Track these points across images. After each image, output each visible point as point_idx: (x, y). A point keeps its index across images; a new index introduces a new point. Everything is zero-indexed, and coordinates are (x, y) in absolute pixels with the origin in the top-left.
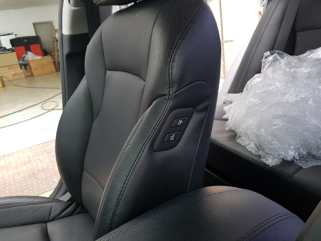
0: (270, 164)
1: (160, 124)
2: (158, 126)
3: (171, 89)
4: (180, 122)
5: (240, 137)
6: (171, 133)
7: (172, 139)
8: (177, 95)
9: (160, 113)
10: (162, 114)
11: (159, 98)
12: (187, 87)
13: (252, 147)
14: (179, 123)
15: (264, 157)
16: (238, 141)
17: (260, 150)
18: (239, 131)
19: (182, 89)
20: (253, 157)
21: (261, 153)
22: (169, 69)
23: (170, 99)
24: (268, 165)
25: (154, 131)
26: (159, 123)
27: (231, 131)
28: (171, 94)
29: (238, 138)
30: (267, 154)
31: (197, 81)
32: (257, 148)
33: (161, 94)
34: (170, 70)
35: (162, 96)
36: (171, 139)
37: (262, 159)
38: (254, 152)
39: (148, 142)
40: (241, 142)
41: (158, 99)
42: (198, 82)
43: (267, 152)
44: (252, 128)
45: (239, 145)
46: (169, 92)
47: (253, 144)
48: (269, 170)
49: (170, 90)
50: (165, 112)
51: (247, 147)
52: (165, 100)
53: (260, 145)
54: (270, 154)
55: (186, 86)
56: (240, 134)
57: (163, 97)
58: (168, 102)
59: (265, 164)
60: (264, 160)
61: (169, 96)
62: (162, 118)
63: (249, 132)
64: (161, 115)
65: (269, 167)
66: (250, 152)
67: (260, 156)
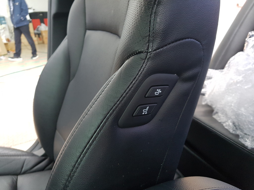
0: (249, 146)
1: (130, 92)
2: (127, 93)
3: (151, 45)
4: (158, 91)
5: (217, 113)
6: (144, 105)
7: (145, 113)
8: (158, 53)
9: (133, 76)
10: (135, 78)
11: (133, 56)
12: (173, 44)
13: (229, 125)
14: (156, 93)
15: (242, 138)
16: (215, 117)
17: (238, 129)
18: (217, 106)
19: (166, 45)
20: (230, 136)
21: (238, 132)
22: (151, 15)
23: (148, 59)
24: (247, 147)
25: (122, 100)
26: (130, 90)
27: (207, 105)
28: (150, 52)
29: (215, 114)
30: (246, 134)
31: (188, 38)
32: (235, 126)
33: (137, 50)
34: (153, 16)
35: (137, 54)
36: (143, 113)
37: (240, 140)
38: (231, 131)
39: (111, 115)
40: (218, 119)
41: (132, 58)
42: (190, 39)
43: (245, 132)
44: (231, 106)
45: (215, 121)
46: (148, 49)
47: (231, 122)
48: (247, 152)
49: (149, 45)
50: (139, 76)
51: (224, 125)
52: (140, 59)
53: (239, 124)
54: (249, 135)
55: (173, 42)
56: (218, 110)
57: (139, 55)
58: (145, 62)
59: (243, 146)
60: (242, 141)
61: (147, 54)
62: (134, 84)
63: (227, 109)
64: (134, 80)
65: (248, 149)
66: (227, 130)
67: (238, 136)
